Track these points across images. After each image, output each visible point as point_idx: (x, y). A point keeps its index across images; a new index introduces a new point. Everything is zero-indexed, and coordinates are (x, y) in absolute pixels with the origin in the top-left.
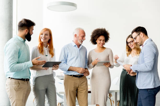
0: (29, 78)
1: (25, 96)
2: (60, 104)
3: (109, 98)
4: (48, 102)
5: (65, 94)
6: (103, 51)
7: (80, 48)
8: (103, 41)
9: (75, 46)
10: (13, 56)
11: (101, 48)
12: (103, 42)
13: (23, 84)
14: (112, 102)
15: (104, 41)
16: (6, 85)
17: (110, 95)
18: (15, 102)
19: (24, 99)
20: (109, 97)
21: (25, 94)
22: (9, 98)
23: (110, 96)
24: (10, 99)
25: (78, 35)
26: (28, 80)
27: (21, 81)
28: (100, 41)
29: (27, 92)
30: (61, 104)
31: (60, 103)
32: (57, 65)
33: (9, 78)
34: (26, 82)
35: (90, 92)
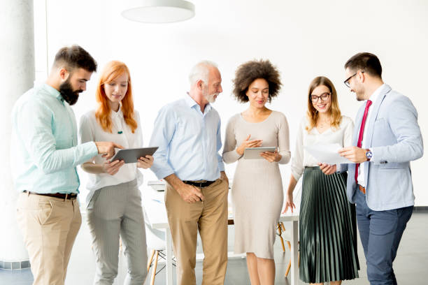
0: (76, 192)
1: (66, 237)
2: (157, 252)
3: (279, 233)
4: (126, 249)
5: (167, 229)
6: (265, 119)
7: (205, 113)
8: (263, 92)
9: (194, 107)
10: (42, 132)
11: (259, 111)
12: (262, 95)
13: (59, 206)
14: (286, 244)
15: (266, 92)
16: (18, 210)
17: (280, 227)
18: (41, 253)
19: (64, 246)
20: (278, 231)
21: (67, 233)
22: (26, 243)
23: (280, 230)
24: (29, 244)
25: (206, 83)
26: (72, 196)
27: (56, 198)
28: (256, 92)
29: (71, 226)
30: (159, 254)
31: (159, 251)
32: (147, 156)
33: (25, 191)
34: (67, 202)
35: (231, 222)
